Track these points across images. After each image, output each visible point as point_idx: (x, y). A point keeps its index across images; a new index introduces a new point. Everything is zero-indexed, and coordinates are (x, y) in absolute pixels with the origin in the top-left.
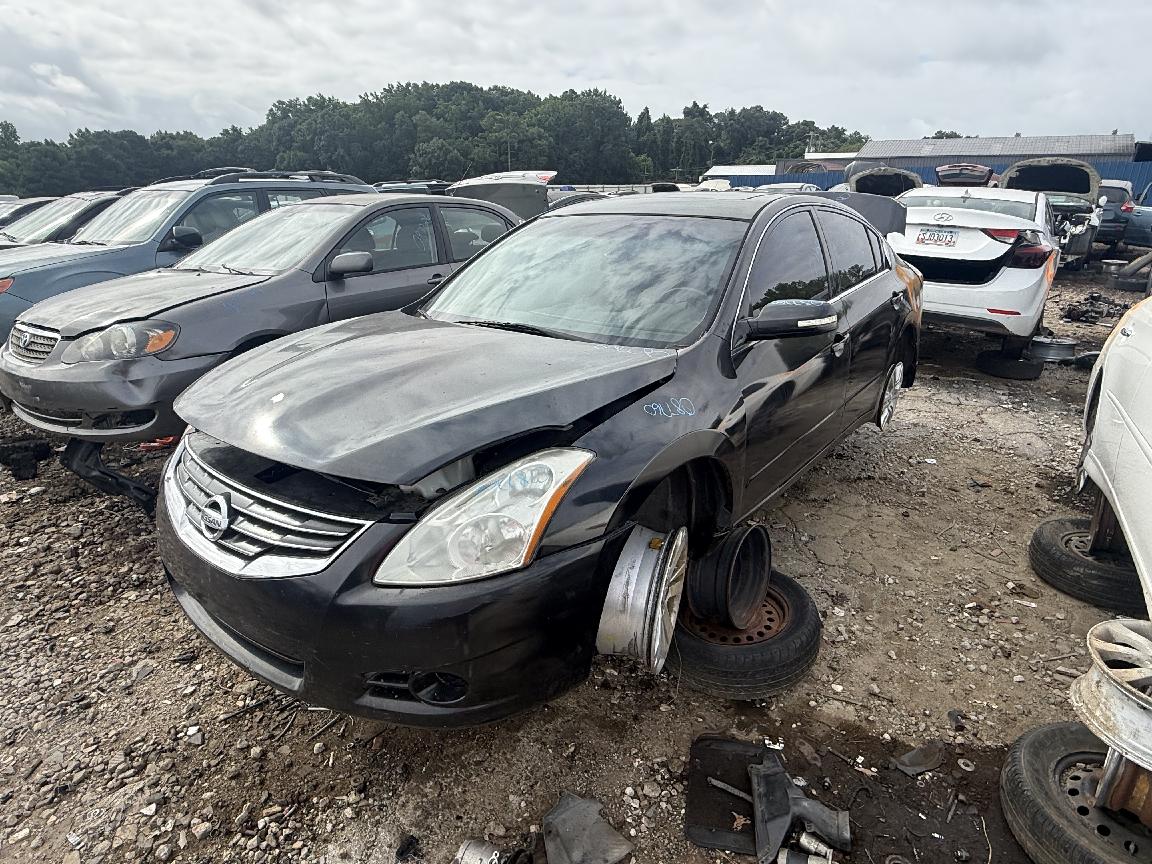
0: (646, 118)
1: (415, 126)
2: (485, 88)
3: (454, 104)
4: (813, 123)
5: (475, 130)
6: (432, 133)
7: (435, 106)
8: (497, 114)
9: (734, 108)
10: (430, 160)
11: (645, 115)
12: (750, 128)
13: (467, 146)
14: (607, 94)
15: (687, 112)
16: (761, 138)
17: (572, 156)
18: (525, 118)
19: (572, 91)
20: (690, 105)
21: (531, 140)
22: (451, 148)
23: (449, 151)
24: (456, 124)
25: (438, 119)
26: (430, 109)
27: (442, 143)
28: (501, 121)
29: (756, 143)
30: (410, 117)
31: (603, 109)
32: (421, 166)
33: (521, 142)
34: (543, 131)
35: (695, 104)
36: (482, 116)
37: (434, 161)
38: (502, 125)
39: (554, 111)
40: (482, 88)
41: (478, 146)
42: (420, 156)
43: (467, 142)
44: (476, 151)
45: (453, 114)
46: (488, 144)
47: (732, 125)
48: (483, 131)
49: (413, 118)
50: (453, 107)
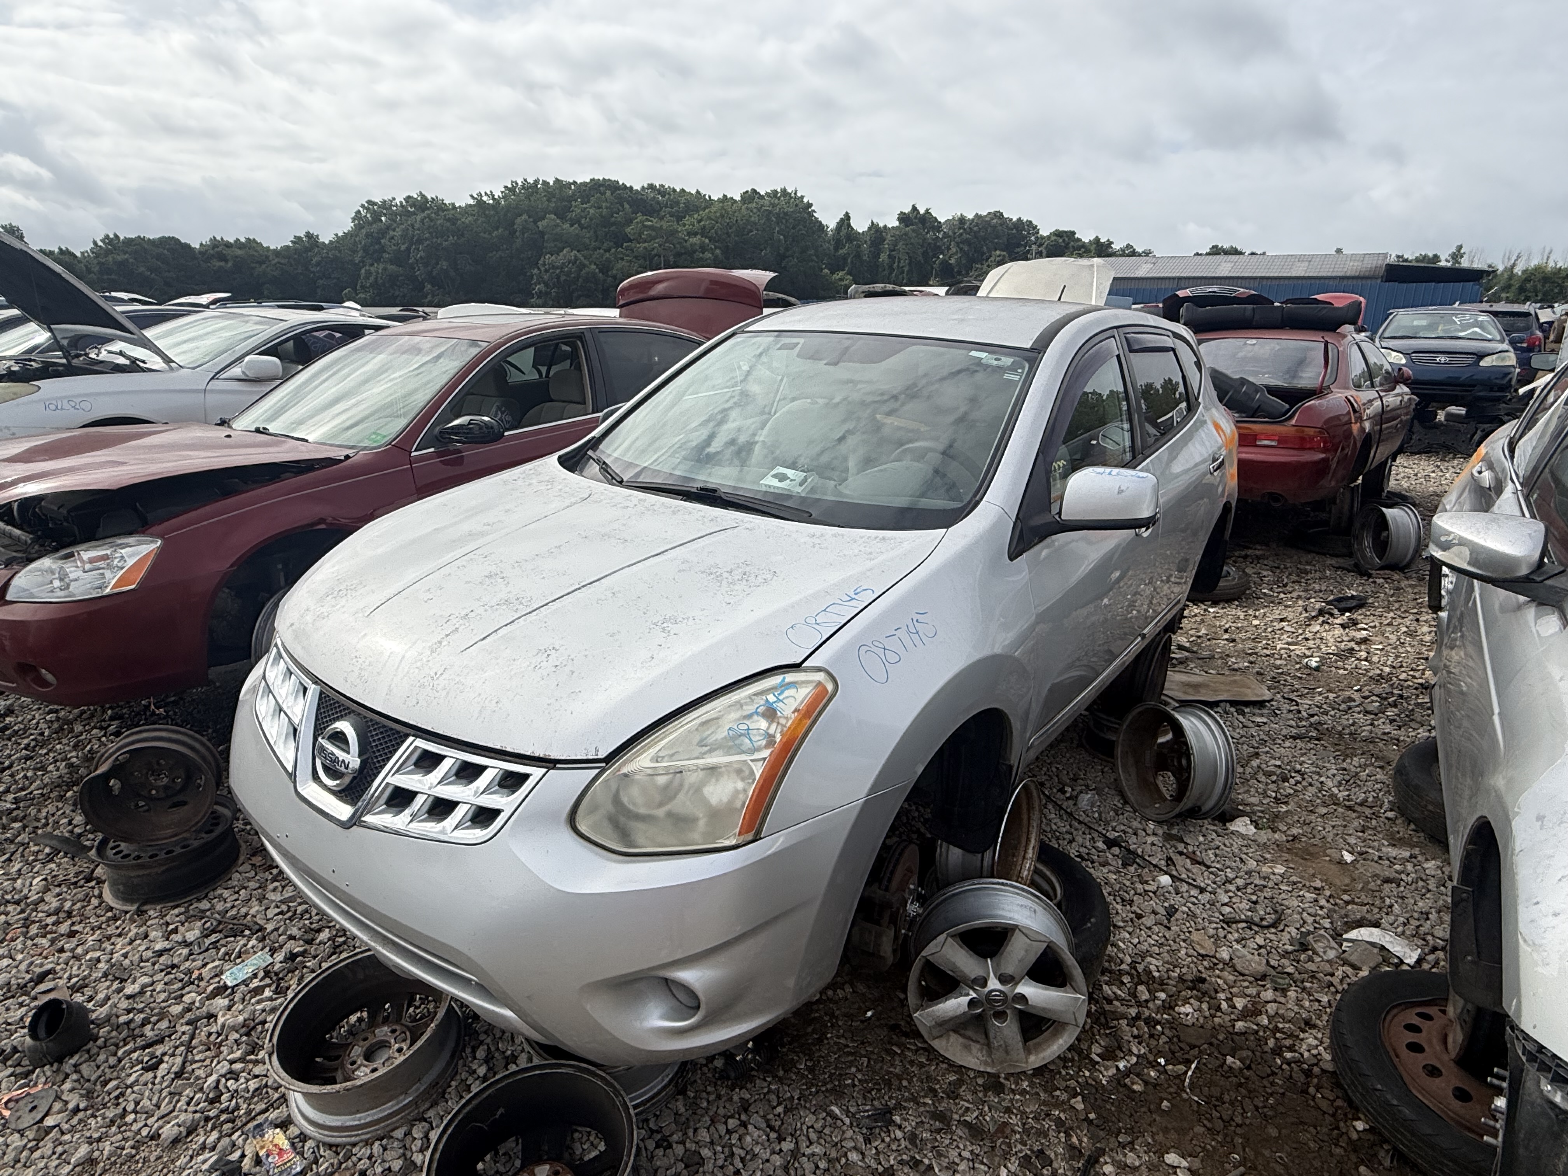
0: (845, 226)
1: (542, 234)
2: (637, 187)
3: (593, 207)
4: (1073, 233)
5: (620, 239)
6: (564, 242)
7: (569, 209)
8: (647, 220)
9: (965, 214)
10: (558, 277)
11: (845, 221)
12: (985, 239)
13: (608, 260)
14: (799, 195)
15: (903, 218)
16: (998, 252)
18: (684, 225)
19: (754, 191)
20: (907, 210)
21: (691, 253)
22: (587, 262)
23: (584, 266)
24: (595, 232)
25: (572, 225)
26: (561, 214)
27: (575, 256)
28: (652, 228)
29: (992, 259)
30: (535, 222)
31: (786, 214)
32: (546, 285)
33: (679, 254)
34: (707, 241)
35: (914, 208)
36: (629, 222)
37: (563, 278)
38: (654, 234)
39: (722, 216)
40: (631, 187)
41: (622, 259)
42: (546, 271)
43: (607, 255)
44: (619, 266)
45: (591, 219)
46: (636, 257)
47: (961, 235)
48: (630, 241)
49: (539, 224)
50: (592, 211)
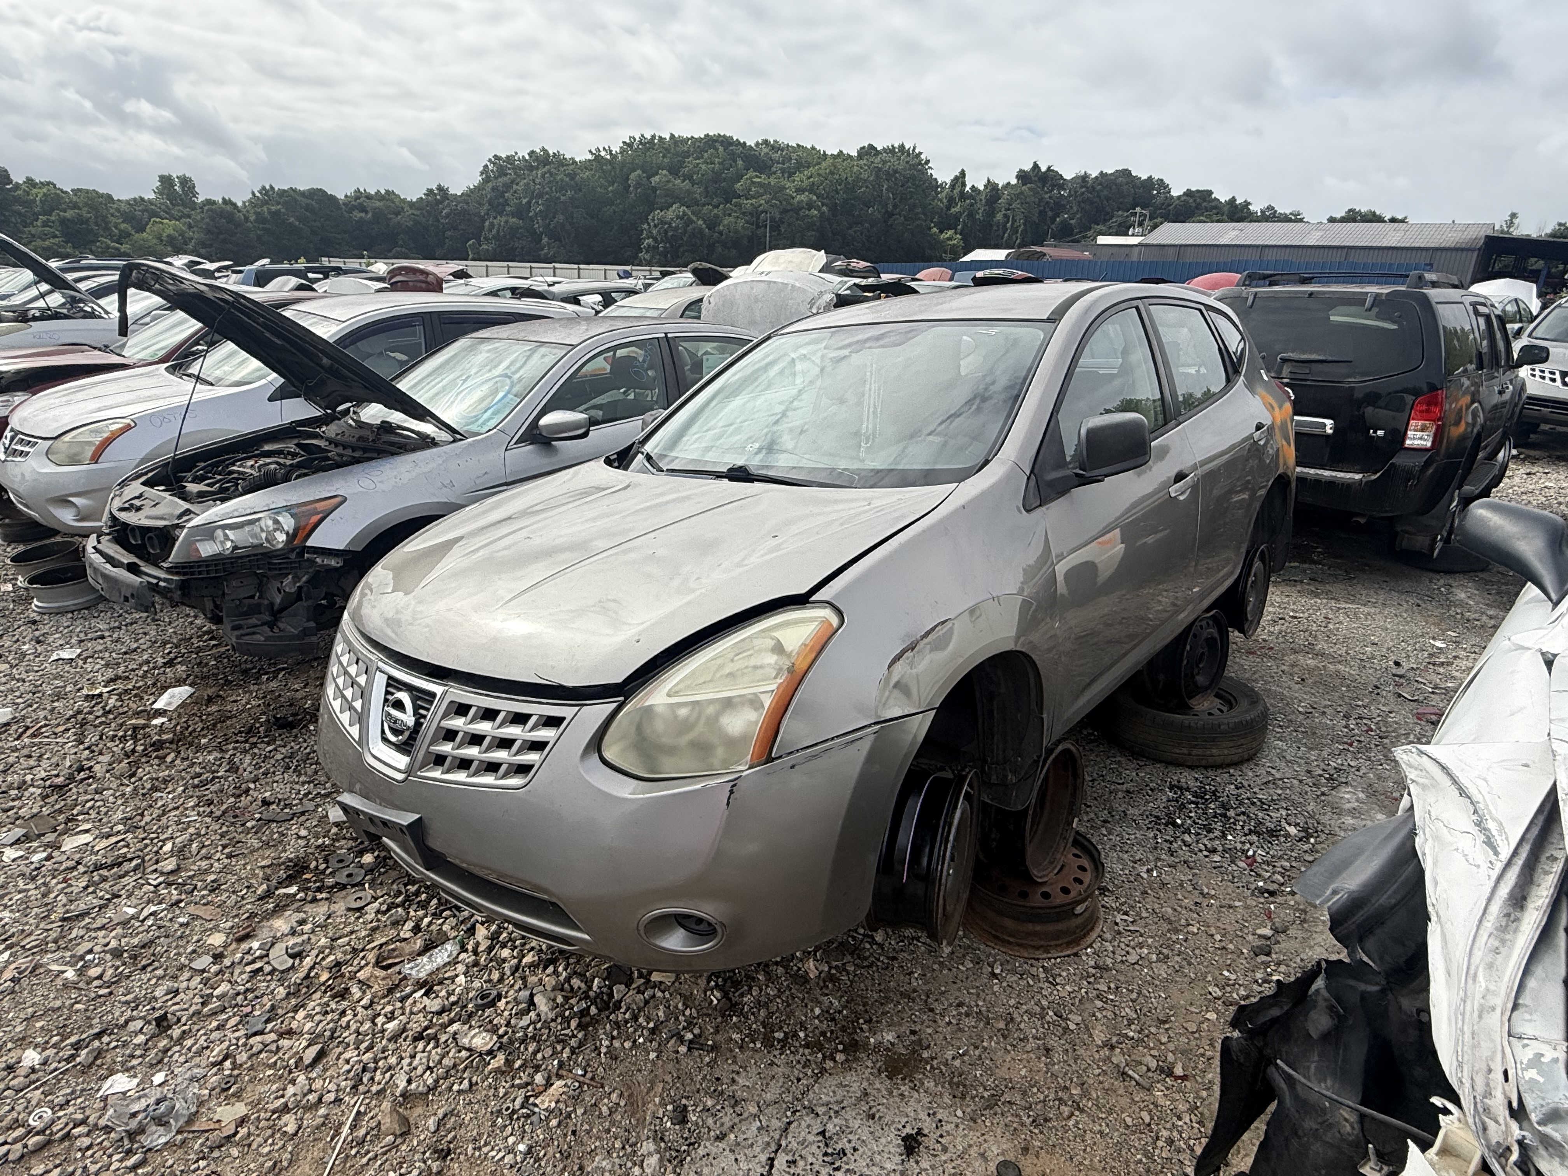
0: (959, 184)
1: (654, 189)
2: (751, 143)
3: (705, 162)
4: (1211, 193)
5: (729, 195)
6: (674, 197)
7: (681, 164)
8: (757, 176)
9: (1089, 172)
10: (666, 232)
11: (960, 178)
12: (1108, 199)
13: (716, 216)
14: (917, 151)
15: (1022, 176)
16: (1120, 213)
17: (851, 232)
18: (794, 181)
19: (871, 147)
20: (1027, 167)
21: (797, 209)
22: (694, 218)
23: (692, 222)
24: (706, 187)
25: (683, 181)
26: (674, 171)
27: (684, 212)
28: (760, 185)
30: (648, 178)
31: (895, 172)
32: (655, 239)
33: (785, 211)
34: (815, 198)
35: (1036, 166)
36: (739, 177)
37: (670, 234)
38: (762, 191)
39: (832, 173)
40: (745, 143)
41: (730, 215)
42: (655, 226)
43: (716, 211)
44: (726, 222)
45: (703, 175)
46: (744, 214)
47: (1083, 193)
48: (739, 197)
49: (652, 180)
50: (703, 167)
